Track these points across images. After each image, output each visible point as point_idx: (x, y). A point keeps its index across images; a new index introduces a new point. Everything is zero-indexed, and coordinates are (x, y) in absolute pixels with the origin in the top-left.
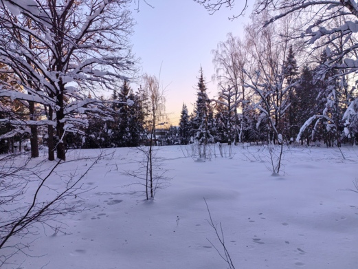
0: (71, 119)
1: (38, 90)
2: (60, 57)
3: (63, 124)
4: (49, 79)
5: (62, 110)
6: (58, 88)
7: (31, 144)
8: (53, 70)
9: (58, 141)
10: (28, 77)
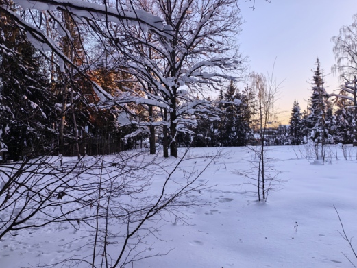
0: (182, 119)
1: (156, 94)
2: (174, 64)
3: (175, 125)
4: (165, 85)
5: (175, 112)
6: (172, 92)
7: (150, 142)
8: (168, 76)
9: (171, 140)
10: (148, 84)
